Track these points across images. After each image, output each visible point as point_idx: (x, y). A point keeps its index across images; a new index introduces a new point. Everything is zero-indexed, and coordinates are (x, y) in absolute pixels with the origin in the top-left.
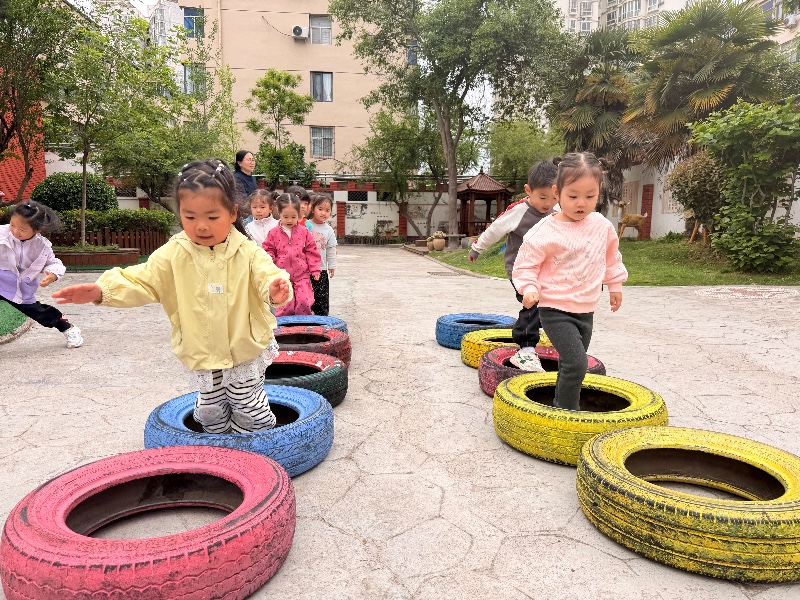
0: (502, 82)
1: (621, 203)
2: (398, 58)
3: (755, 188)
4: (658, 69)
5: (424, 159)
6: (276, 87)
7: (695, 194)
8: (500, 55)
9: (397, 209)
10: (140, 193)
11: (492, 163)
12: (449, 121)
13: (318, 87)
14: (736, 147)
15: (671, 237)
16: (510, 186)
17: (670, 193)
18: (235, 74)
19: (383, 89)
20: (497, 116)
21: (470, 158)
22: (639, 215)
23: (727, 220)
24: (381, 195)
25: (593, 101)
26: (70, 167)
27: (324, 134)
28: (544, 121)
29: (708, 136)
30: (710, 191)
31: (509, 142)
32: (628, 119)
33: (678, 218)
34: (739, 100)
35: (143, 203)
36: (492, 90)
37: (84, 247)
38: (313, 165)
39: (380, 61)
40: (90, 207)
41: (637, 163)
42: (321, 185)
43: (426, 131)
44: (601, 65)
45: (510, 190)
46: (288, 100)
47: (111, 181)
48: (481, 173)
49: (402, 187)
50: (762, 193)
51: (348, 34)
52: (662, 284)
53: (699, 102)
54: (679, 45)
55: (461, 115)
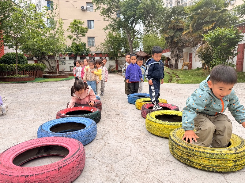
0: (146, 23)
1: (183, 59)
2: (114, 15)
3: (223, 53)
4: (193, 18)
5: (123, 47)
6: (76, 25)
7: (205, 56)
8: (145, 15)
9: (115, 62)
10: (35, 59)
11: (143, 47)
12: (130, 35)
13: (90, 25)
14: (217, 41)
15: (198, 69)
16: (149, 54)
17: (197, 56)
18: (63, 21)
19: (110, 25)
20: (145, 33)
21: (137, 46)
22: (188, 62)
23: (214, 63)
24: (110, 58)
25: (174, 28)
26: (12, 51)
27: (92, 39)
28: (159, 34)
29: (208, 38)
30: (209, 55)
31: (149, 41)
32: (184, 33)
33: (200, 63)
34: (217, 27)
35: (36, 62)
36: (143, 25)
37: (17, 76)
38: (88, 49)
39: (109, 16)
40: (19, 63)
41: (187, 47)
42: (91, 55)
43: (123, 38)
44: (176, 17)
45: (149, 55)
46: (80, 29)
47: (25, 55)
48: (140, 50)
49: (117, 55)
50: (224, 55)
51: (98, 8)
52: (195, 83)
53: (205, 28)
54: (199, 11)
55: (134, 33)
